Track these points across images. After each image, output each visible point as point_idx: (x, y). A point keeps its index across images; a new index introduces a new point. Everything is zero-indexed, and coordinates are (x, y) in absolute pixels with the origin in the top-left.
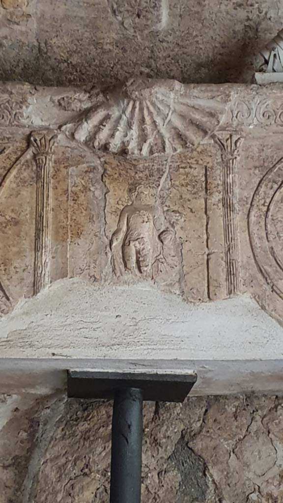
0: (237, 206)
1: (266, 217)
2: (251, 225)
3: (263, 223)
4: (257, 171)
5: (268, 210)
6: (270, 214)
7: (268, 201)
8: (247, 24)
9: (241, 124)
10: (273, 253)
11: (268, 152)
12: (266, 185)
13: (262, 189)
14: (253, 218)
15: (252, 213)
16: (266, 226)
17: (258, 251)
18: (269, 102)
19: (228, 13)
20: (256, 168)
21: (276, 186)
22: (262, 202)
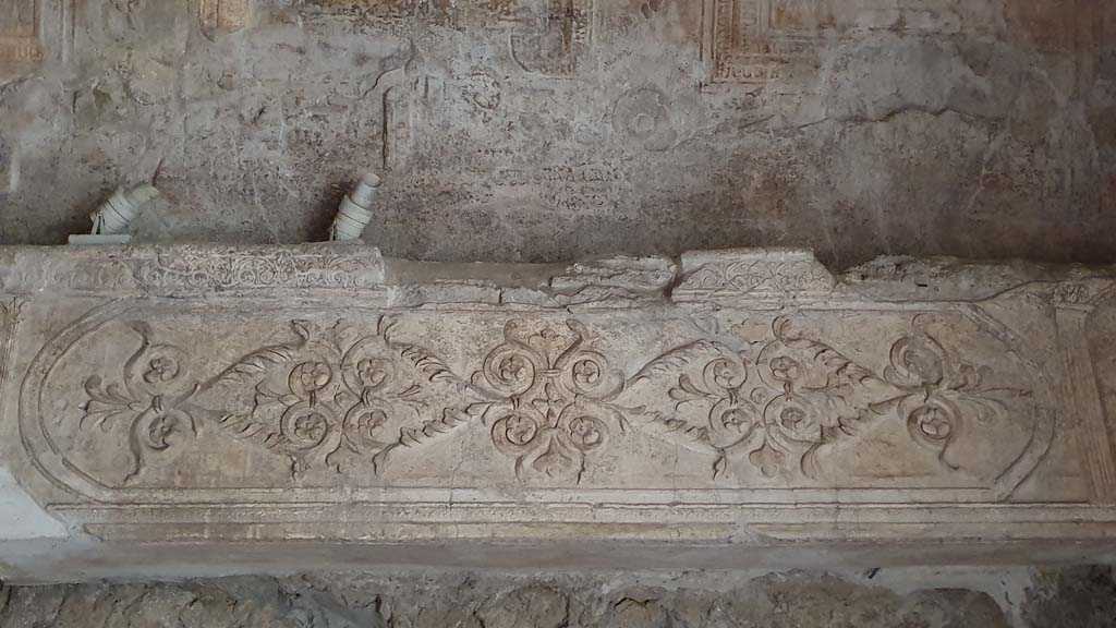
0: (11, 373)
1: (42, 385)
2: (24, 394)
3: (37, 392)
4: (42, 336)
5: (46, 376)
6: (47, 382)
7: (48, 367)
8: (103, 187)
9: (30, 286)
10: (41, 423)
11: (58, 316)
12: (49, 352)
13: (45, 355)
14: (28, 385)
15: (28, 381)
16: (40, 393)
17: (26, 422)
18: (61, 264)
19: (82, 175)
20: (41, 332)
21: (59, 352)
22: (41, 369)
